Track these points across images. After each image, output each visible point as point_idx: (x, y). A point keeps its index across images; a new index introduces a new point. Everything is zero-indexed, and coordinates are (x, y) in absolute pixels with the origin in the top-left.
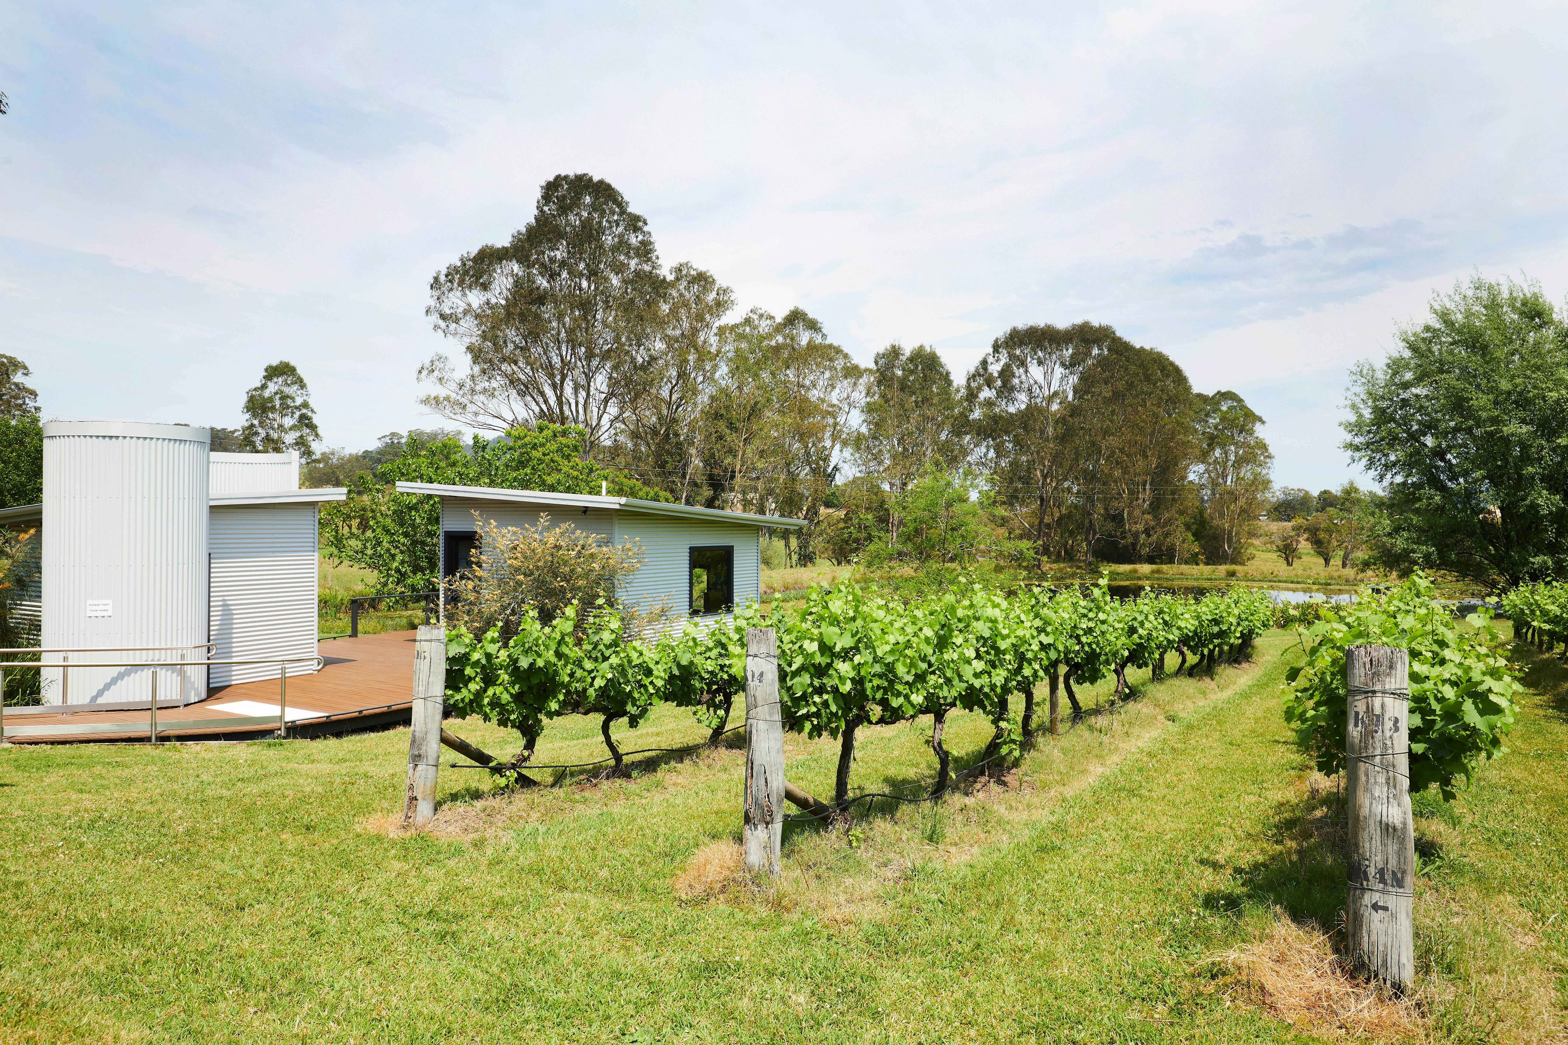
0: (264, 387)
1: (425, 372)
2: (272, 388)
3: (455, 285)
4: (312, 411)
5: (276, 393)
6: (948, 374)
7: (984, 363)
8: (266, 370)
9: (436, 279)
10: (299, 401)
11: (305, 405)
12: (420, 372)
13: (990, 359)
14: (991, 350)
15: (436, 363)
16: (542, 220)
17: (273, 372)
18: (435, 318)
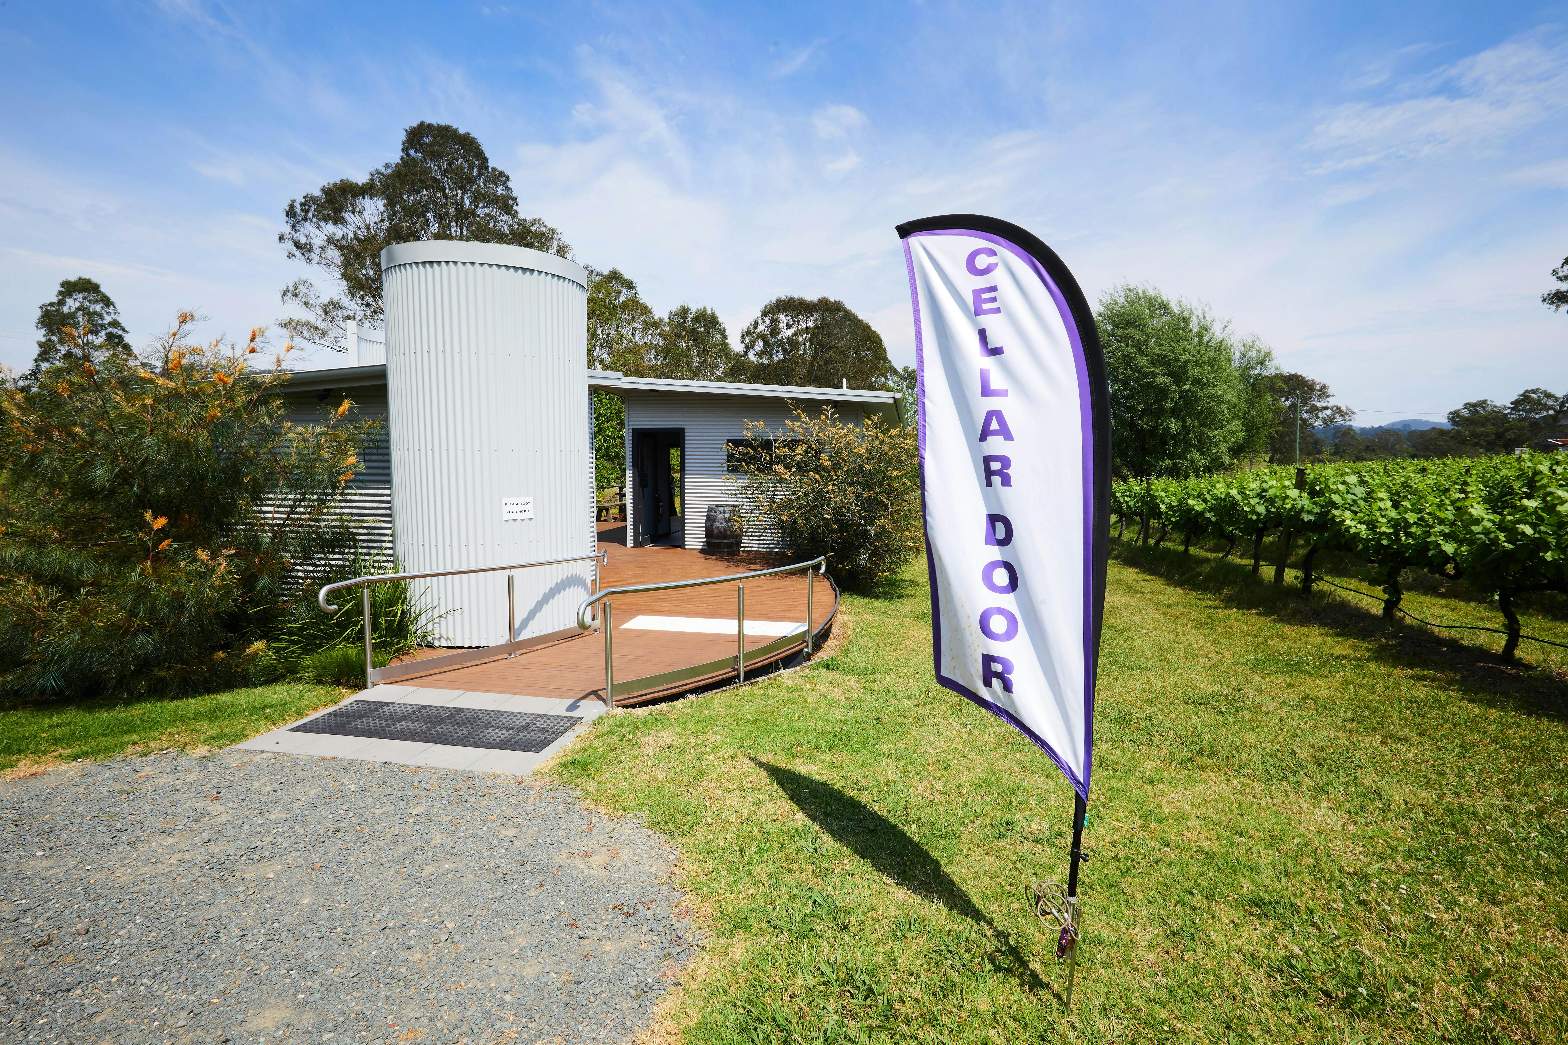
0: (61, 302)
1: (289, 294)
2: (71, 304)
3: (310, 215)
4: (124, 330)
5: (78, 309)
6: (724, 330)
7: (756, 324)
8: (62, 285)
9: (292, 207)
10: (108, 319)
11: (115, 324)
12: (284, 295)
13: (760, 321)
14: (760, 314)
15: (301, 288)
16: (407, 163)
17: (69, 288)
18: (289, 246)
